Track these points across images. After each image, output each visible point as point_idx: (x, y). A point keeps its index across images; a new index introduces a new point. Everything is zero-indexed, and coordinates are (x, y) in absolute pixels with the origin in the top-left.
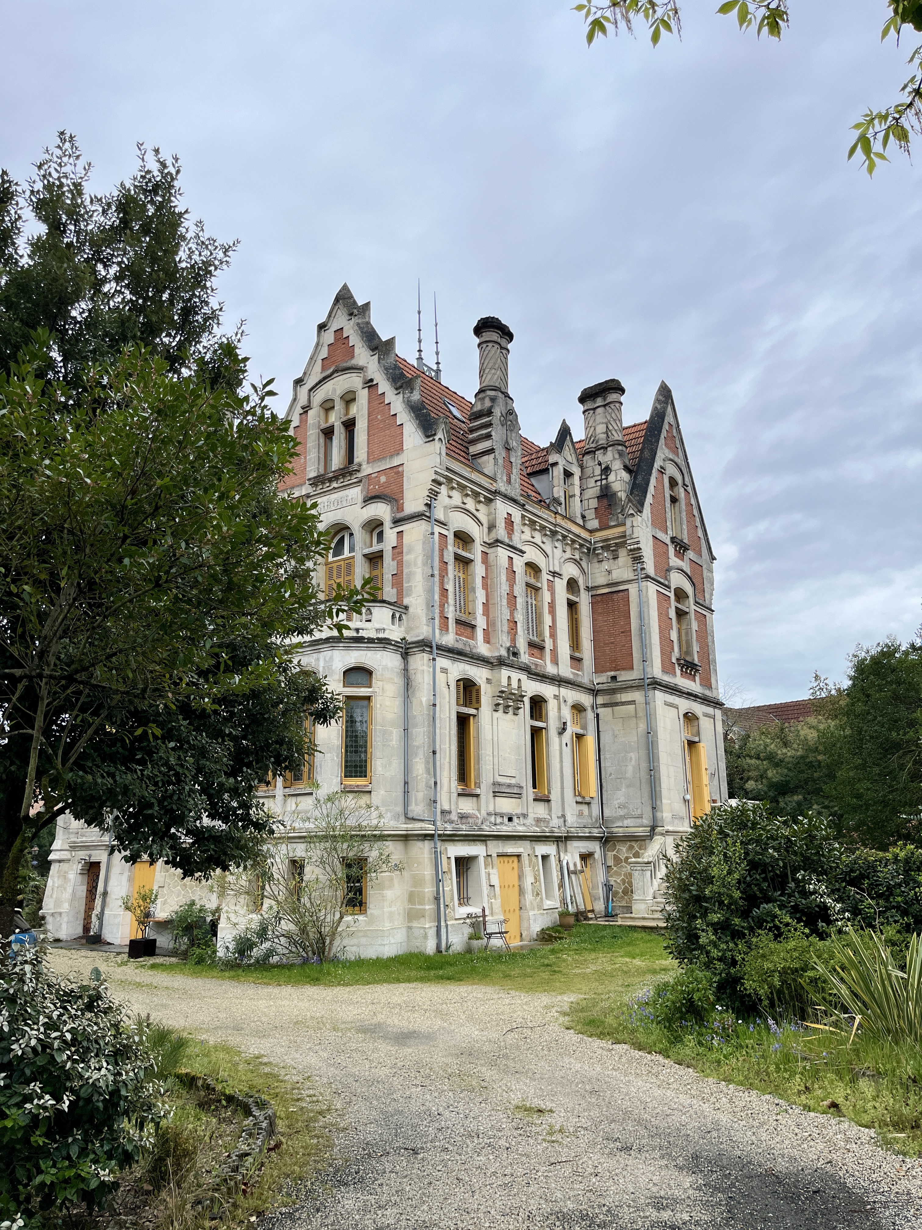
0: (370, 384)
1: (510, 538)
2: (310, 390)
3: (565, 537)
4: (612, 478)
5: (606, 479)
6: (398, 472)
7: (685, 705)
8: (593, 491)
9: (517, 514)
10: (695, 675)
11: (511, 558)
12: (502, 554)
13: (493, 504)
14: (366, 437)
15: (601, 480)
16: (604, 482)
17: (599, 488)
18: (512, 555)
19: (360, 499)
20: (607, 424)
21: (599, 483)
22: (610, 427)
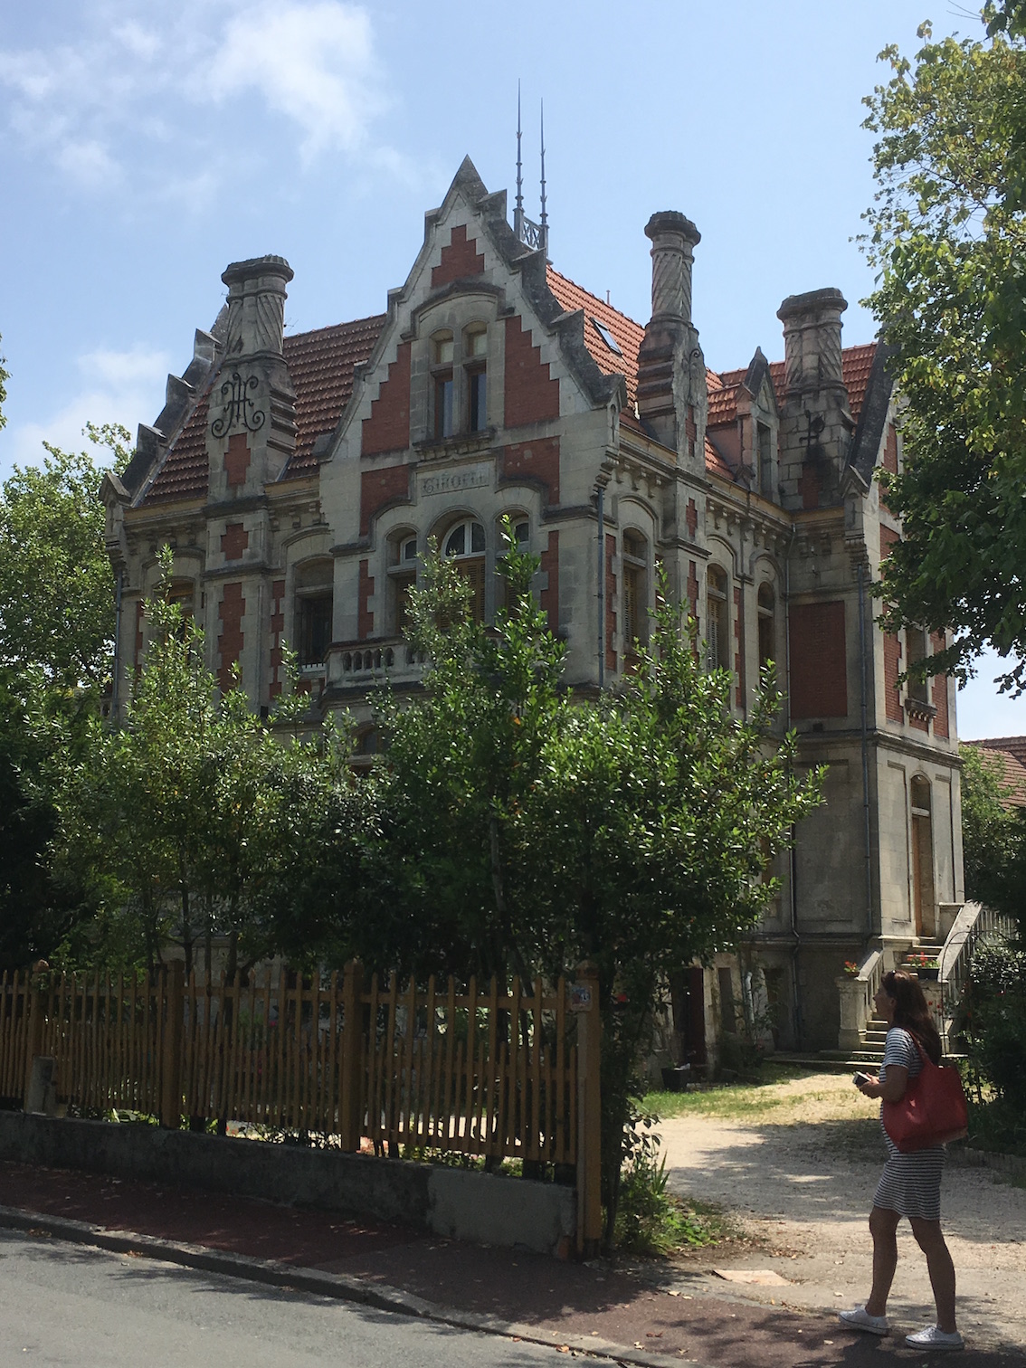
0: (508, 314)
1: (693, 535)
2: (414, 313)
3: (758, 526)
4: (825, 436)
5: (817, 437)
6: (552, 446)
7: (912, 764)
8: (797, 454)
9: (700, 498)
10: (928, 722)
11: (693, 563)
12: (684, 557)
13: (671, 487)
14: (503, 391)
15: (809, 438)
16: (813, 442)
17: (804, 449)
18: (694, 558)
19: (493, 481)
20: (818, 354)
21: (805, 443)
22: (825, 362)
